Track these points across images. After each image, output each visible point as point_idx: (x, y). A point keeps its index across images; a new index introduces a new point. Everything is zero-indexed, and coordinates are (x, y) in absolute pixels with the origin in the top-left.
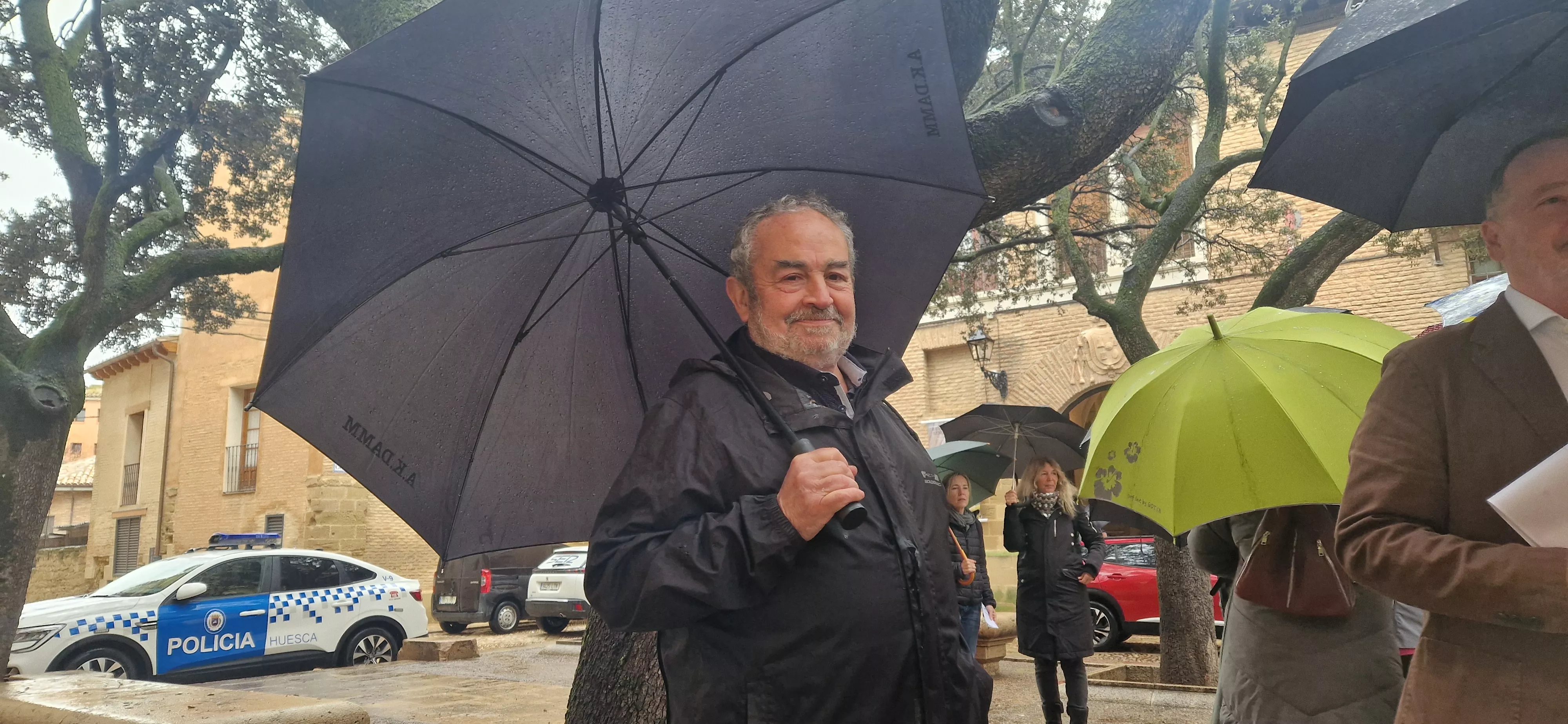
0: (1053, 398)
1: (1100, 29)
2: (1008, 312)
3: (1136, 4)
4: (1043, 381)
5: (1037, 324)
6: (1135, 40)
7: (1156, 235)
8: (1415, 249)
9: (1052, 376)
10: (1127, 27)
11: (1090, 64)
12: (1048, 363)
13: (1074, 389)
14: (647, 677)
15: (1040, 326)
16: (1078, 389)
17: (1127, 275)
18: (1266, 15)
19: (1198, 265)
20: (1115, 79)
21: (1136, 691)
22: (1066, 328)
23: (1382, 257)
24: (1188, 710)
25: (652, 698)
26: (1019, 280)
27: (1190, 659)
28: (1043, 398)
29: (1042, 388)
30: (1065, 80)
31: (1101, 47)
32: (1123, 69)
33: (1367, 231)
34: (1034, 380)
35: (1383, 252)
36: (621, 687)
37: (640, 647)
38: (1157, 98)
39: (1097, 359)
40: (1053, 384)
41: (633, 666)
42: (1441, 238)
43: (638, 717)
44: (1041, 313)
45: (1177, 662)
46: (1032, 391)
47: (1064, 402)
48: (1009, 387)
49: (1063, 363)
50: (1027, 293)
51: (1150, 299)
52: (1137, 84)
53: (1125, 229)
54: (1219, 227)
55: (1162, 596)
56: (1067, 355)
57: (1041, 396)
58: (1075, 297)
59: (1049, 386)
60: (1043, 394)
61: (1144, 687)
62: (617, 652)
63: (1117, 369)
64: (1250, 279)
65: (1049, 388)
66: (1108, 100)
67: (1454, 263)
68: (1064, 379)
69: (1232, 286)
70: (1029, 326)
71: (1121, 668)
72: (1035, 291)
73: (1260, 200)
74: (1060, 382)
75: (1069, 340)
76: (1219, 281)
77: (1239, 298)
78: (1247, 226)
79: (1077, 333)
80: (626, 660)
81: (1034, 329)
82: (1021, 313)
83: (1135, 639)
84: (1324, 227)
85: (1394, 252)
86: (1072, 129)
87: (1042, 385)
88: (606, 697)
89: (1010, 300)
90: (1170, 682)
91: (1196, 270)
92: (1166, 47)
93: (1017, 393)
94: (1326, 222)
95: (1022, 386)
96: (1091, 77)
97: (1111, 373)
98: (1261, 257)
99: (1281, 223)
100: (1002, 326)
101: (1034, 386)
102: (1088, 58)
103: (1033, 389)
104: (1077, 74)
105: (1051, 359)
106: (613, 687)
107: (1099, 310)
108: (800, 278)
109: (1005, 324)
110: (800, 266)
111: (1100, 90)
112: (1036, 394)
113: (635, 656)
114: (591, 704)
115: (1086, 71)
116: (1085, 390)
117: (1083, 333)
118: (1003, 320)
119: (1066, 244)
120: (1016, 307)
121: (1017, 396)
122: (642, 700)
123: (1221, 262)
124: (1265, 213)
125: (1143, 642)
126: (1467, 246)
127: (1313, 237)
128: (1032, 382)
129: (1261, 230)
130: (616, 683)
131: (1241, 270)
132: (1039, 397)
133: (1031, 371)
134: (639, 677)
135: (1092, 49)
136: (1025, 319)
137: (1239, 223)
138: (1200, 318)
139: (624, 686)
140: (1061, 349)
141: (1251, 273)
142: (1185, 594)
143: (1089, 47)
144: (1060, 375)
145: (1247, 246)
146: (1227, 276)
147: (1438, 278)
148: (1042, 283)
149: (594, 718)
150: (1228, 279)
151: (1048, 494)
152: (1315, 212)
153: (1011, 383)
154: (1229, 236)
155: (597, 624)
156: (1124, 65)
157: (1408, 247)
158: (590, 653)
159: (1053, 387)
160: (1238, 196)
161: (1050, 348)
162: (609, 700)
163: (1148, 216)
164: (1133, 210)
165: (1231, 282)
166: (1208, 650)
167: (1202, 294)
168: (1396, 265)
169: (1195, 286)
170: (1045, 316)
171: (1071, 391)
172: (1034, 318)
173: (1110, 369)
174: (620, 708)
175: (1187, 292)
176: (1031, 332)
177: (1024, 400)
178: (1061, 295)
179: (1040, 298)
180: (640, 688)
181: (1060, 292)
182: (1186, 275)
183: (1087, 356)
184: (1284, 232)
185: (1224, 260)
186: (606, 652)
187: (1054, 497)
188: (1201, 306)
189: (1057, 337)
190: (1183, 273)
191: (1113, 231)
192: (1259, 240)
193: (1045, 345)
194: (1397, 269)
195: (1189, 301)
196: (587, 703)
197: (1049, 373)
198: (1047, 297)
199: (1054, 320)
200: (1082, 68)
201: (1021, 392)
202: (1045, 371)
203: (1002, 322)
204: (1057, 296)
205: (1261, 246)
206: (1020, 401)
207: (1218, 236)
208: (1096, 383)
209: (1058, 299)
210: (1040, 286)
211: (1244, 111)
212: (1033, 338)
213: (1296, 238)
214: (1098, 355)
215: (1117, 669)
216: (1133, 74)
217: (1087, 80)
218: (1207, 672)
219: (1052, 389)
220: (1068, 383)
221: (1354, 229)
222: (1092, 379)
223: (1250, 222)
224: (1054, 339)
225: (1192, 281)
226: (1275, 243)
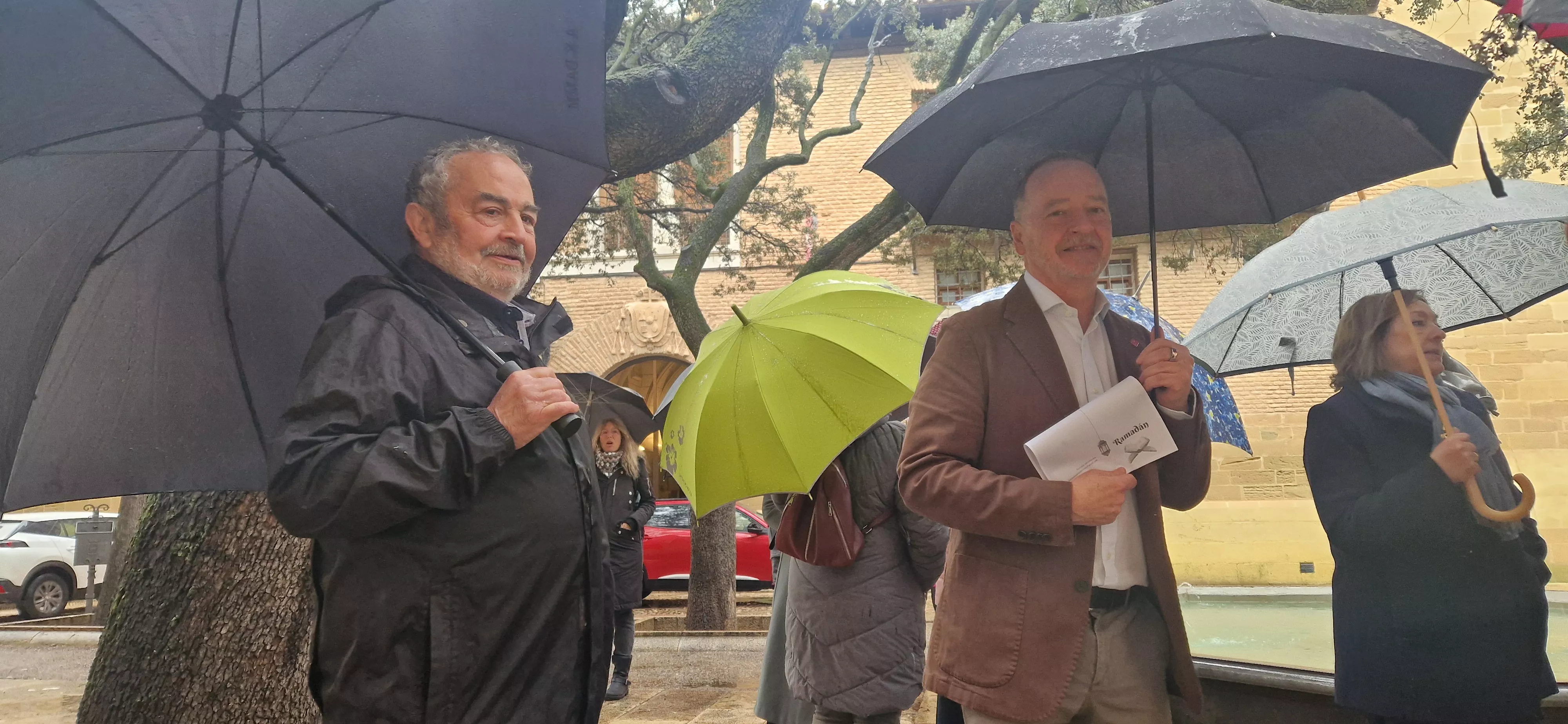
0: (594, 367)
1: (714, 22)
2: (560, 277)
3: (746, 6)
4: (586, 349)
5: (584, 293)
6: (744, 38)
7: (711, 220)
8: (902, 259)
9: (595, 345)
10: (737, 25)
11: (705, 52)
12: (592, 332)
13: (614, 359)
14: (206, 638)
15: (585, 295)
16: (619, 359)
17: (683, 253)
18: (805, 36)
19: (734, 253)
20: (725, 70)
21: (665, 639)
22: (611, 299)
23: (876, 263)
24: (711, 653)
25: (211, 660)
26: (572, 247)
27: (714, 608)
28: (584, 366)
29: (584, 356)
30: (683, 62)
31: (714, 38)
32: (732, 63)
33: (875, 238)
34: (576, 347)
35: (880, 259)
36: (170, 651)
37: (198, 605)
38: (758, 95)
39: (638, 332)
40: (595, 353)
41: (188, 627)
42: (919, 253)
43: (192, 682)
44: (588, 282)
45: (702, 610)
46: (575, 359)
47: (604, 371)
48: (551, 353)
49: (606, 333)
50: (580, 261)
51: (701, 277)
52: (744, 79)
53: (676, 210)
54: (753, 219)
55: (694, 551)
56: (610, 326)
57: (582, 363)
58: (636, 269)
59: (590, 354)
60: (585, 362)
61: (673, 635)
62: (166, 613)
63: (656, 343)
64: (775, 270)
65: (590, 357)
66: (719, 88)
67: (925, 273)
68: (606, 349)
69: (759, 275)
70: (575, 294)
71: (650, 620)
72: (587, 260)
73: (789, 200)
74: (601, 351)
75: (613, 311)
76: (750, 269)
77: (763, 287)
78: (777, 222)
79: (620, 306)
80: (178, 621)
81: (580, 297)
82: (572, 280)
83: (655, 595)
84: (846, 230)
85: (887, 259)
86: (689, 109)
87: (584, 354)
88: (150, 664)
89: (562, 266)
90: (694, 629)
91: (732, 257)
92: (768, 50)
93: (560, 360)
94: (848, 226)
95: (564, 353)
96: (705, 65)
97: (650, 346)
98: (786, 251)
99: (804, 223)
100: (549, 292)
101: (576, 354)
102: (702, 46)
103: (575, 357)
104: (693, 59)
105: (595, 329)
106: (161, 652)
107: (657, 284)
108: (499, 213)
109: (550, 290)
110: (502, 201)
111: (713, 78)
112: (578, 362)
113: (191, 617)
114: (128, 673)
115: (701, 58)
116: (625, 360)
117: (626, 305)
118: (550, 286)
119: (630, 217)
120: (568, 273)
121: (559, 362)
122: (198, 664)
123: (752, 252)
124: (792, 212)
125: (661, 598)
126: (936, 260)
127: (837, 238)
128: (574, 349)
129: (788, 227)
130: (164, 647)
131: (769, 260)
132: (580, 364)
133: (575, 339)
134: (196, 639)
135: (706, 38)
136: (571, 287)
137: (770, 219)
138: (730, 301)
139: (175, 650)
140: (605, 319)
141: (777, 264)
142: (713, 548)
143: (704, 36)
144: (602, 345)
145: (776, 240)
146: (756, 264)
147: (914, 285)
148: (595, 252)
149: (132, 688)
150: (756, 268)
151: (610, 454)
152: (828, 217)
153: (554, 349)
154: (761, 229)
155: (138, 583)
156: (733, 59)
157: (898, 256)
158: (127, 616)
159: (595, 356)
160: (772, 194)
161: (594, 317)
162: (153, 667)
163: (695, 201)
164: (679, 193)
165: (759, 271)
166: (729, 599)
167: (735, 279)
168: (885, 270)
169: (731, 271)
170: (592, 286)
171: (611, 361)
172: (581, 287)
173: (649, 342)
174: (169, 674)
175: (722, 276)
176: (577, 300)
177: (565, 367)
178: (613, 267)
179: (593, 267)
180: (197, 651)
181: (612, 263)
182: (724, 260)
183: (629, 328)
184: (806, 231)
185: (755, 250)
186: (151, 614)
187: (616, 457)
188: (734, 289)
189: (602, 307)
190: (721, 258)
191: (665, 211)
192: (786, 236)
193: (590, 314)
194: (887, 274)
195: (724, 284)
196: (122, 673)
197: (592, 342)
198: (599, 267)
199: (600, 290)
200: (697, 55)
201: (563, 359)
202: (588, 340)
203: (548, 288)
204: (609, 267)
205: (786, 241)
206: (562, 367)
207: (753, 227)
208: (635, 354)
209: (609, 270)
210: (593, 255)
211: (781, 117)
212: (578, 307)
213: (815, 237)
214: (639, 329)
215: (646, 621)
216: (740, 69)
217: (702, 66)
218: (727, 618)
219: (593, 358)
220: (609, 353)
221: (868, 235)
222: (632, 350)
223: (779, 219)
224: (599, 309)
225: (728, 266)
226: (798, 241)
